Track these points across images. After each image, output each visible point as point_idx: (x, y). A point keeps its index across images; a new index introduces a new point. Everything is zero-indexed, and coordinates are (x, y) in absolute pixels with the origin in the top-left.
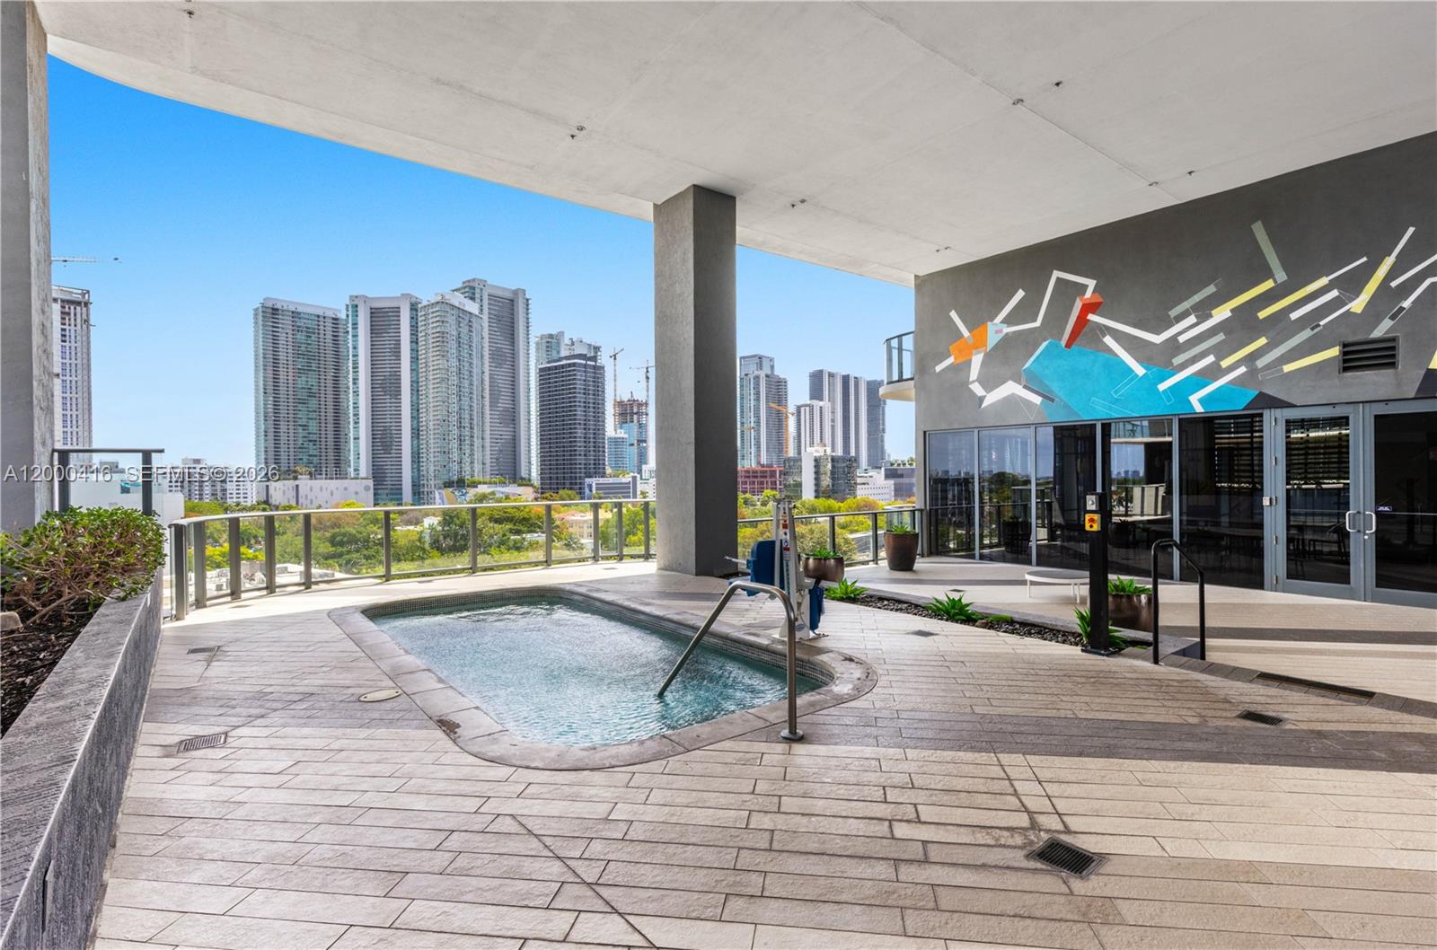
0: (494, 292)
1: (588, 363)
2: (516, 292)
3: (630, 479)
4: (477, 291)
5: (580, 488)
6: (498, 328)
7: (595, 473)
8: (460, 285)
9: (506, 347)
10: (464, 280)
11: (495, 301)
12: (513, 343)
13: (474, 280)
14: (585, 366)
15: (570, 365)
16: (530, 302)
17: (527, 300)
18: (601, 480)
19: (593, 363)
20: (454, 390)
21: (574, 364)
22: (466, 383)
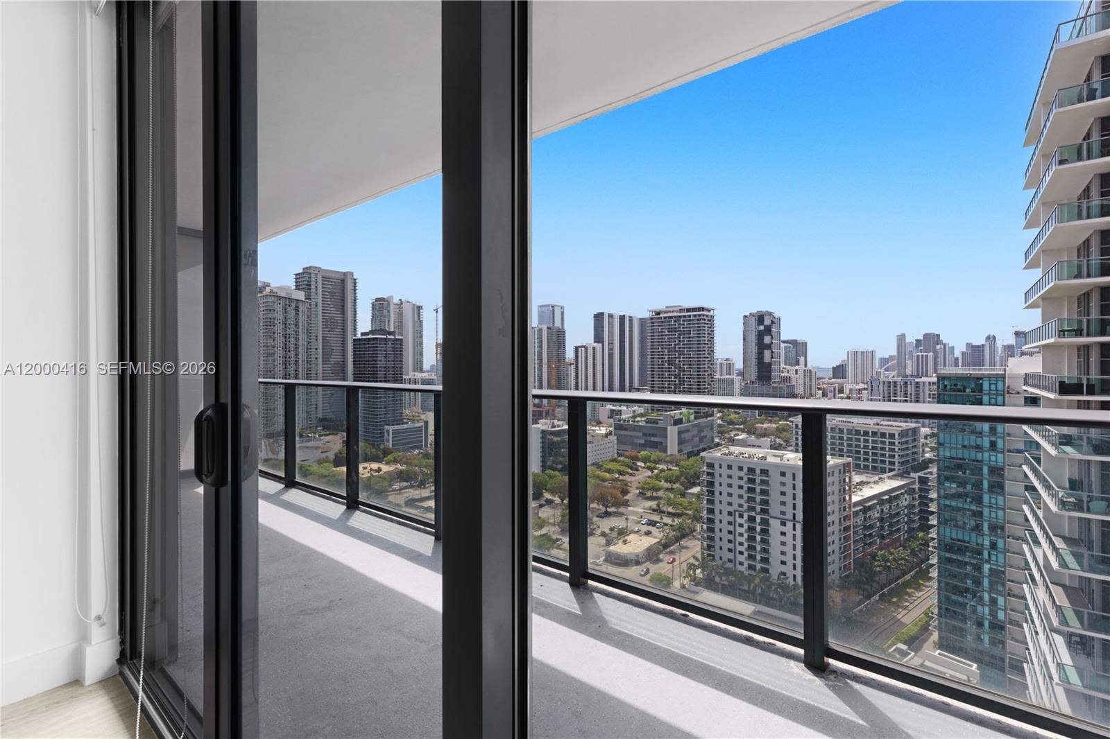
0: (325, 275)
1: (389, 337)
2: (345, 274)
3: (423, 424)
4: (313, 275)
5: (381, 433)
6: (331, 301)
7: (393, 421)
8: (301, 271)
9: (338, 316)
10: (305, 267)
11: (329, 281)
12: (344, 312)
13: (310, 268)
14: (385, 339)
15: (374, 339)
16: (357, 281)
17: (355, 280)
18: (396, 427)
19: (392, 337)
20: (281, 360)
21: (376, 338)
22: (292, 354)
